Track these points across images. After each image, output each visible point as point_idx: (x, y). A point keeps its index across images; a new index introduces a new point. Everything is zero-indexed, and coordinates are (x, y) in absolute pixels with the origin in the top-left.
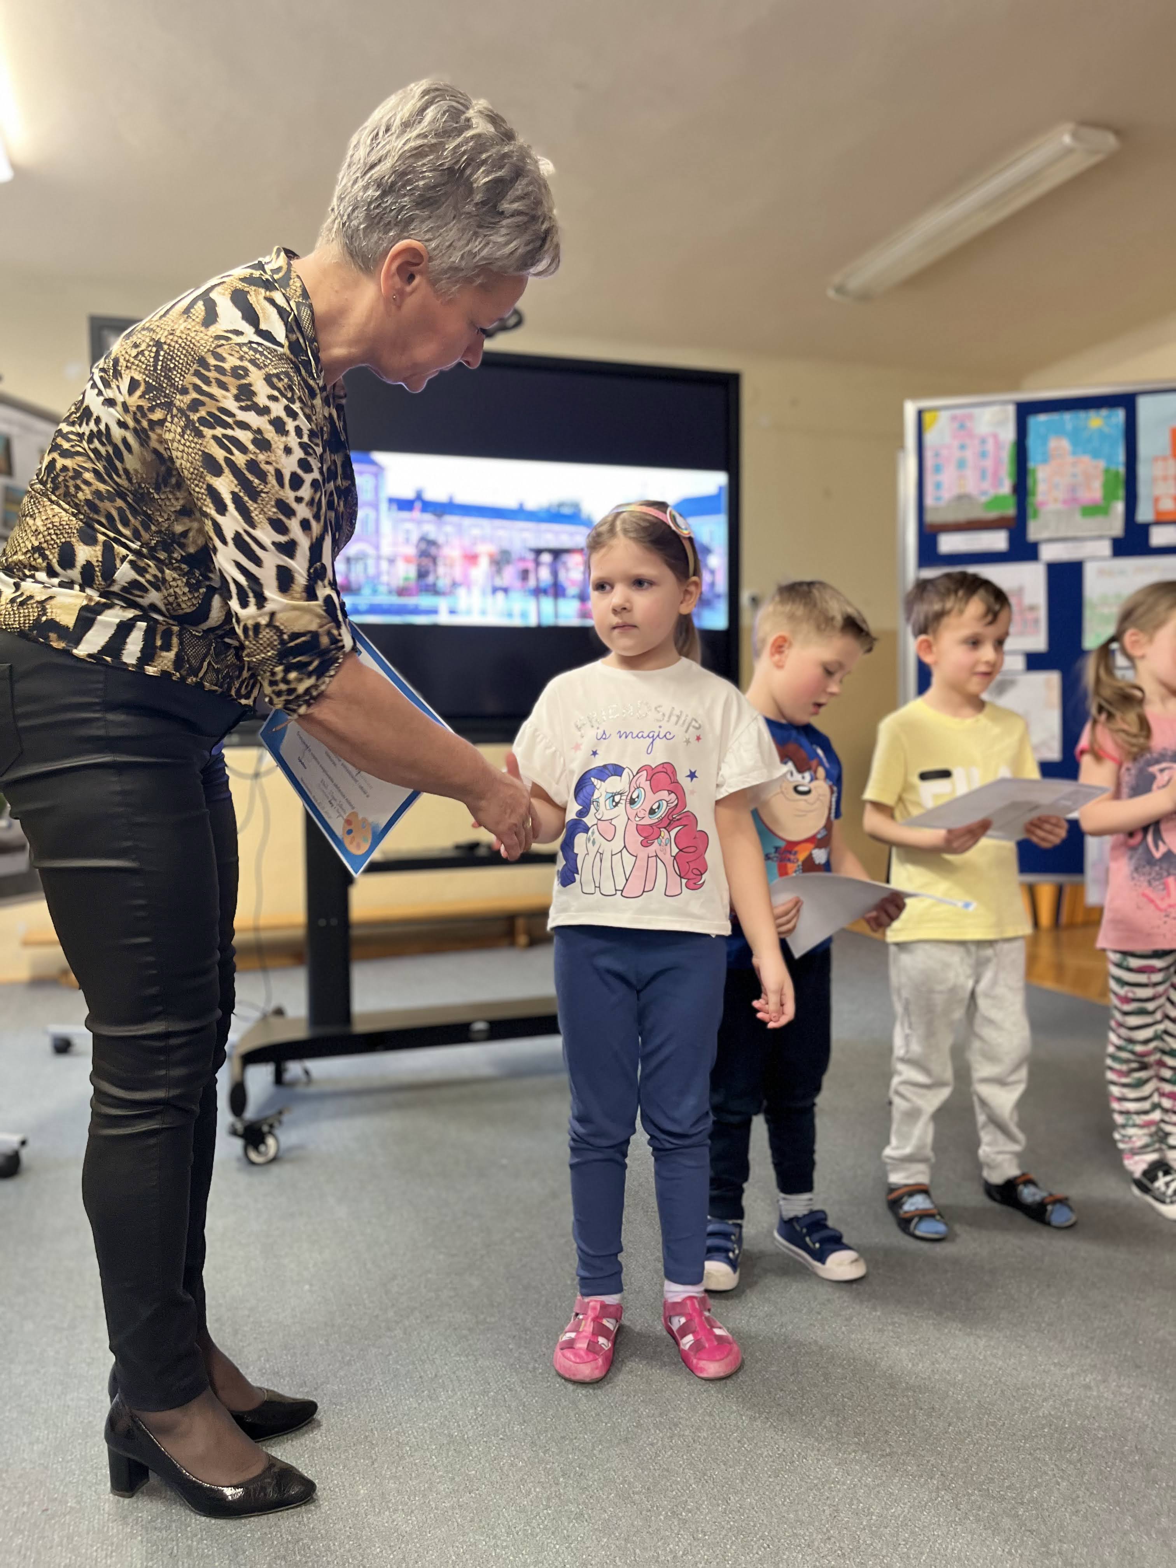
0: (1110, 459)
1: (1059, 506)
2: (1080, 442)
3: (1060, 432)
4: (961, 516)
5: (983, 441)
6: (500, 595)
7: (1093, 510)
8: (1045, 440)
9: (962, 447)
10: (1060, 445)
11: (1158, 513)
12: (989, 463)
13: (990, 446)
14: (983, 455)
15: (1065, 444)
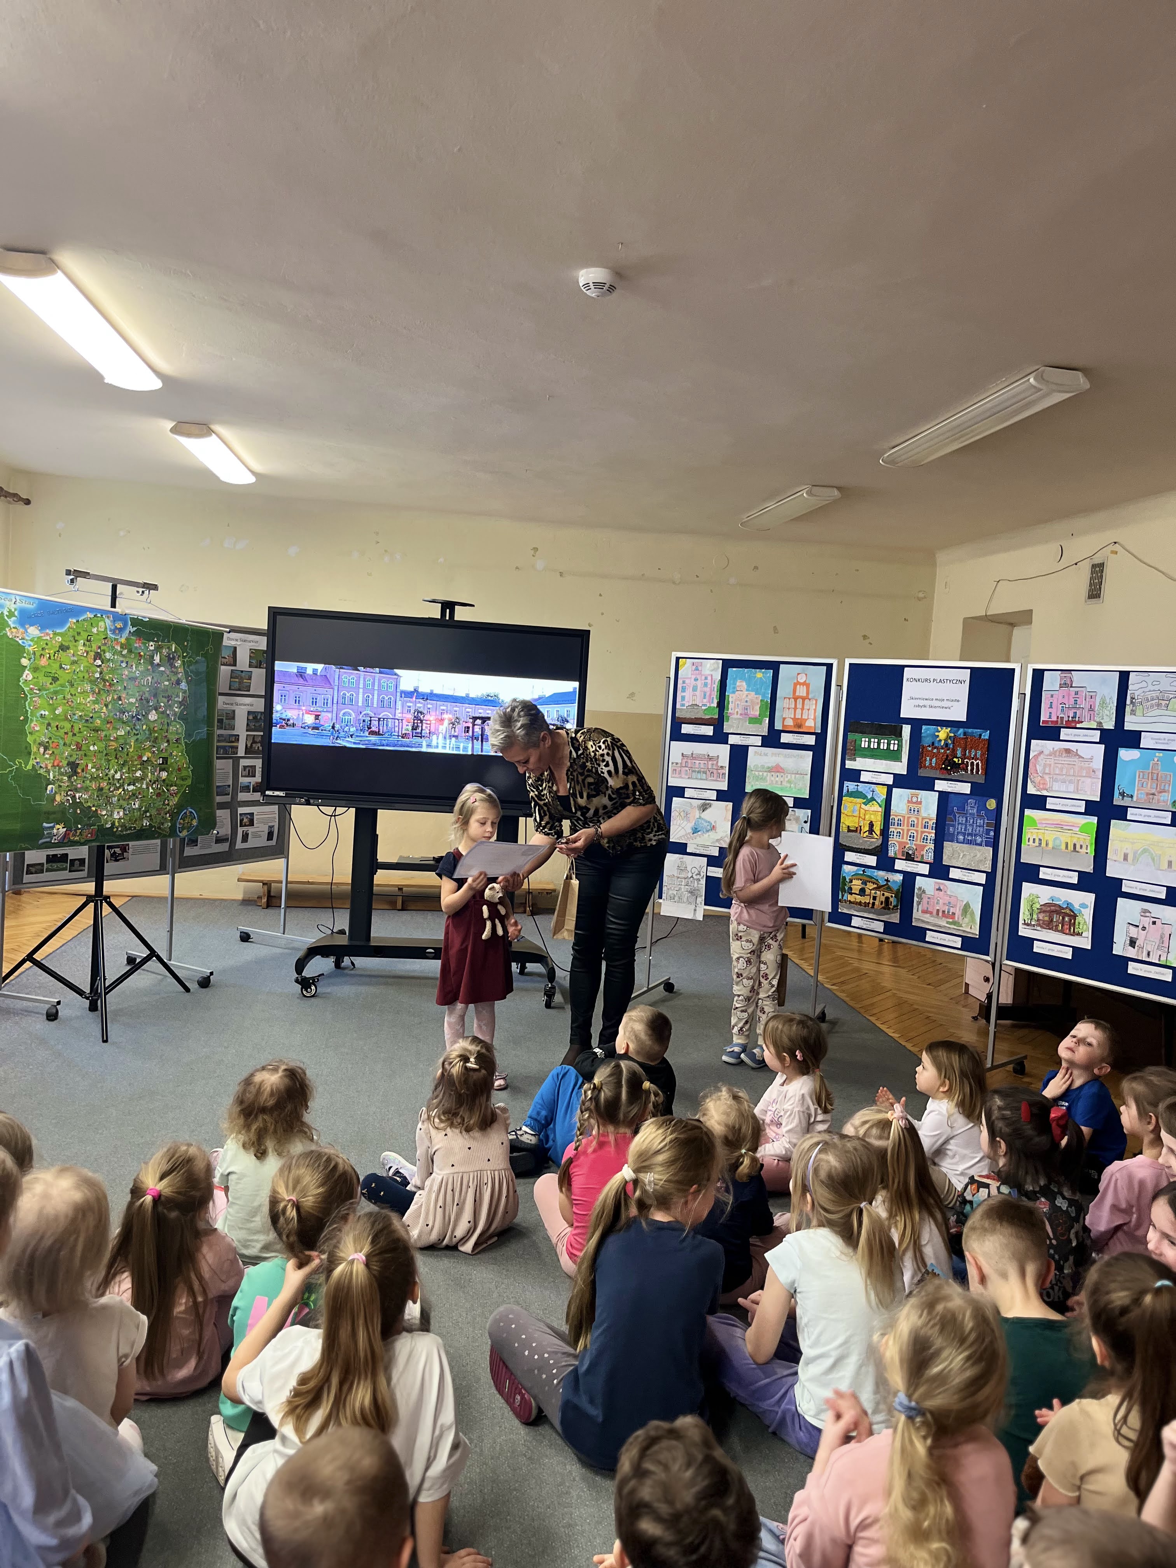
0: (764, 695)
1: (739, 716)
2: (752, 686)
3: (743, 679)
4: (693, 716)
5: (706, 678)
6: (454, 739)
7: (754, 720)
8: (735, 680)
9: (696, 680)
10: (742, 684)
11: (783, 726)
12: (707, 689)
13: (709, 681)
14: (706, 685)
15: (744, 684)
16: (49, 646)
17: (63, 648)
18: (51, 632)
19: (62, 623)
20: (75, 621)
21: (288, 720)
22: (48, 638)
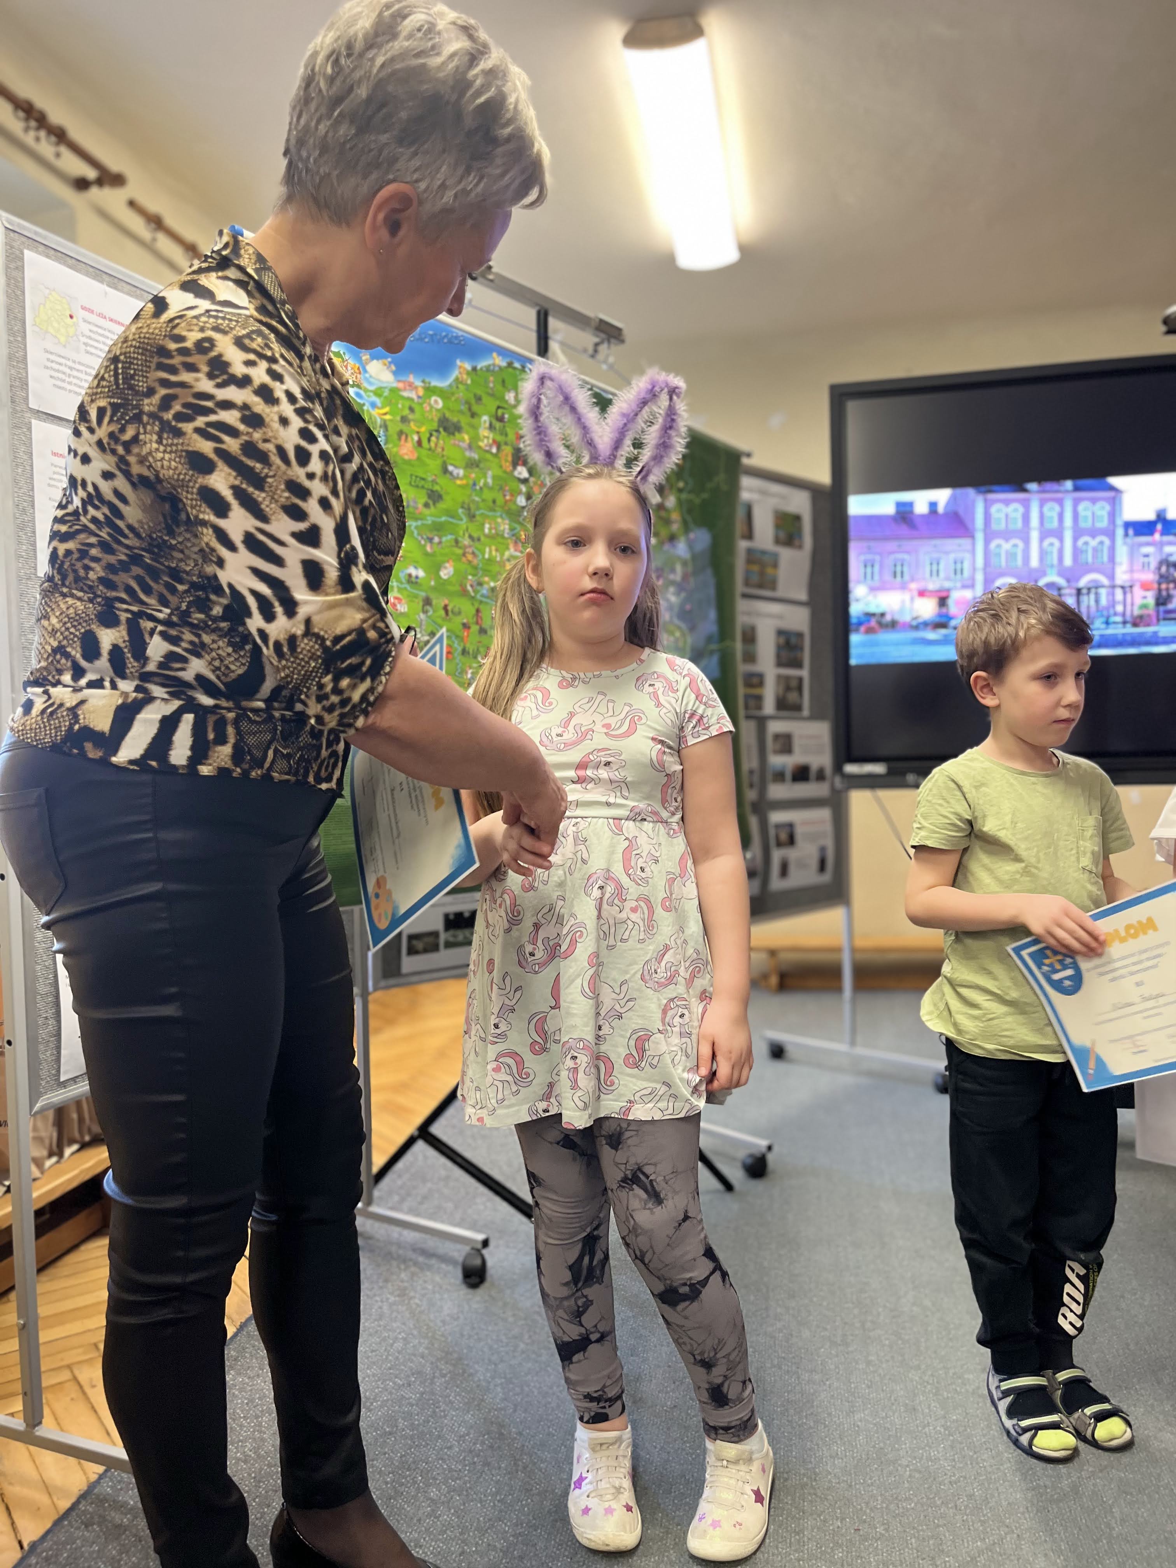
16: (417, 415)
17: (448, 427)
18: (418, 383)
19: (443, 367)
20: (468, 366)
21: (883, 615)
22: (413, 395)
